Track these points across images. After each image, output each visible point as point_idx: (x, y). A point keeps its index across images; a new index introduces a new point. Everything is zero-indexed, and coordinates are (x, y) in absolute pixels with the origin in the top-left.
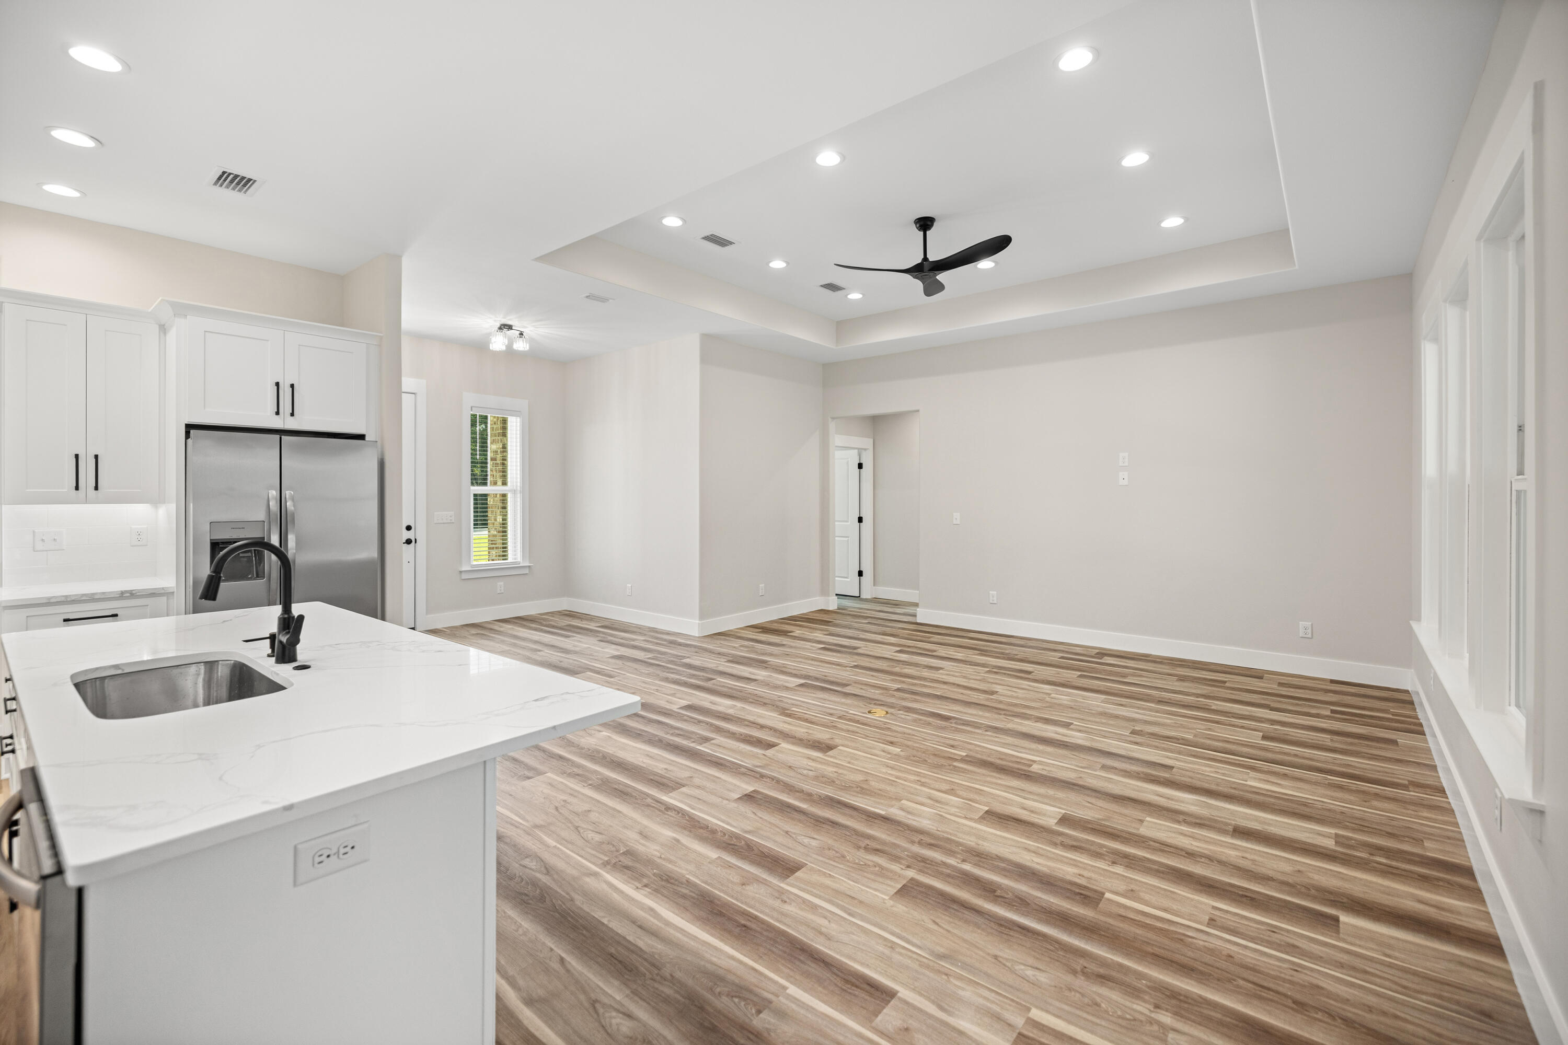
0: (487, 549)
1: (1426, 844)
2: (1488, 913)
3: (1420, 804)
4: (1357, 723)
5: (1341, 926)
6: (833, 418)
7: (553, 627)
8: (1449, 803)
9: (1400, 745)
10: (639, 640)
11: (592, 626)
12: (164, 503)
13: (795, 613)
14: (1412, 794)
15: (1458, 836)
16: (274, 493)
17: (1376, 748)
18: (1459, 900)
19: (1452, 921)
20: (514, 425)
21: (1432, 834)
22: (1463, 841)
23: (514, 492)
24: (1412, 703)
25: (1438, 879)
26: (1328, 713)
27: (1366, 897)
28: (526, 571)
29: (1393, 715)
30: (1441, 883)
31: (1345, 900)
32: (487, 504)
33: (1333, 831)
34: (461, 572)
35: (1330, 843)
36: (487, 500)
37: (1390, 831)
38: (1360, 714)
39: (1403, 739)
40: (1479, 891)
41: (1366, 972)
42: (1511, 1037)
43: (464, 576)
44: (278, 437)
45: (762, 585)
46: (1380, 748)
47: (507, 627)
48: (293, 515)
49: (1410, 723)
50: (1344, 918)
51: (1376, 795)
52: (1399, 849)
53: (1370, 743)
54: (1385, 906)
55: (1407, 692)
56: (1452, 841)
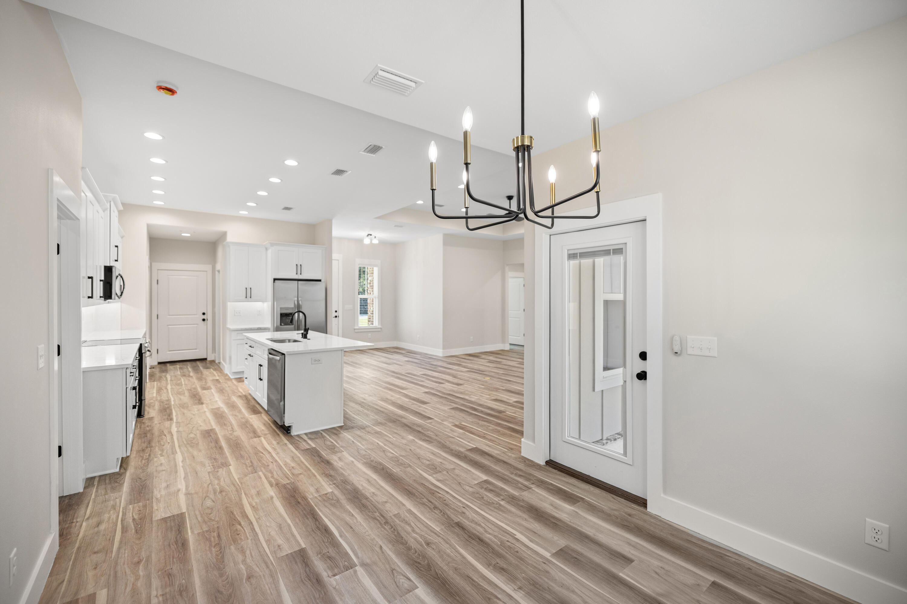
0: (367, 322)
6: (507, 265)
7: (388, 351)
10: (418, 356)
11: (403, 352)
12: (266, 302)
13: (488, 350)
16: (296, 299)
20: (376, 270)
23: (375, 298)
28: (380, 330)
32: (367, 302)
34: (355, 329)
36: (367, 301)
43: (356, 331)
44: (297, 282)
45: (472, 337)
47: (371, 351)
48: (301, 306)
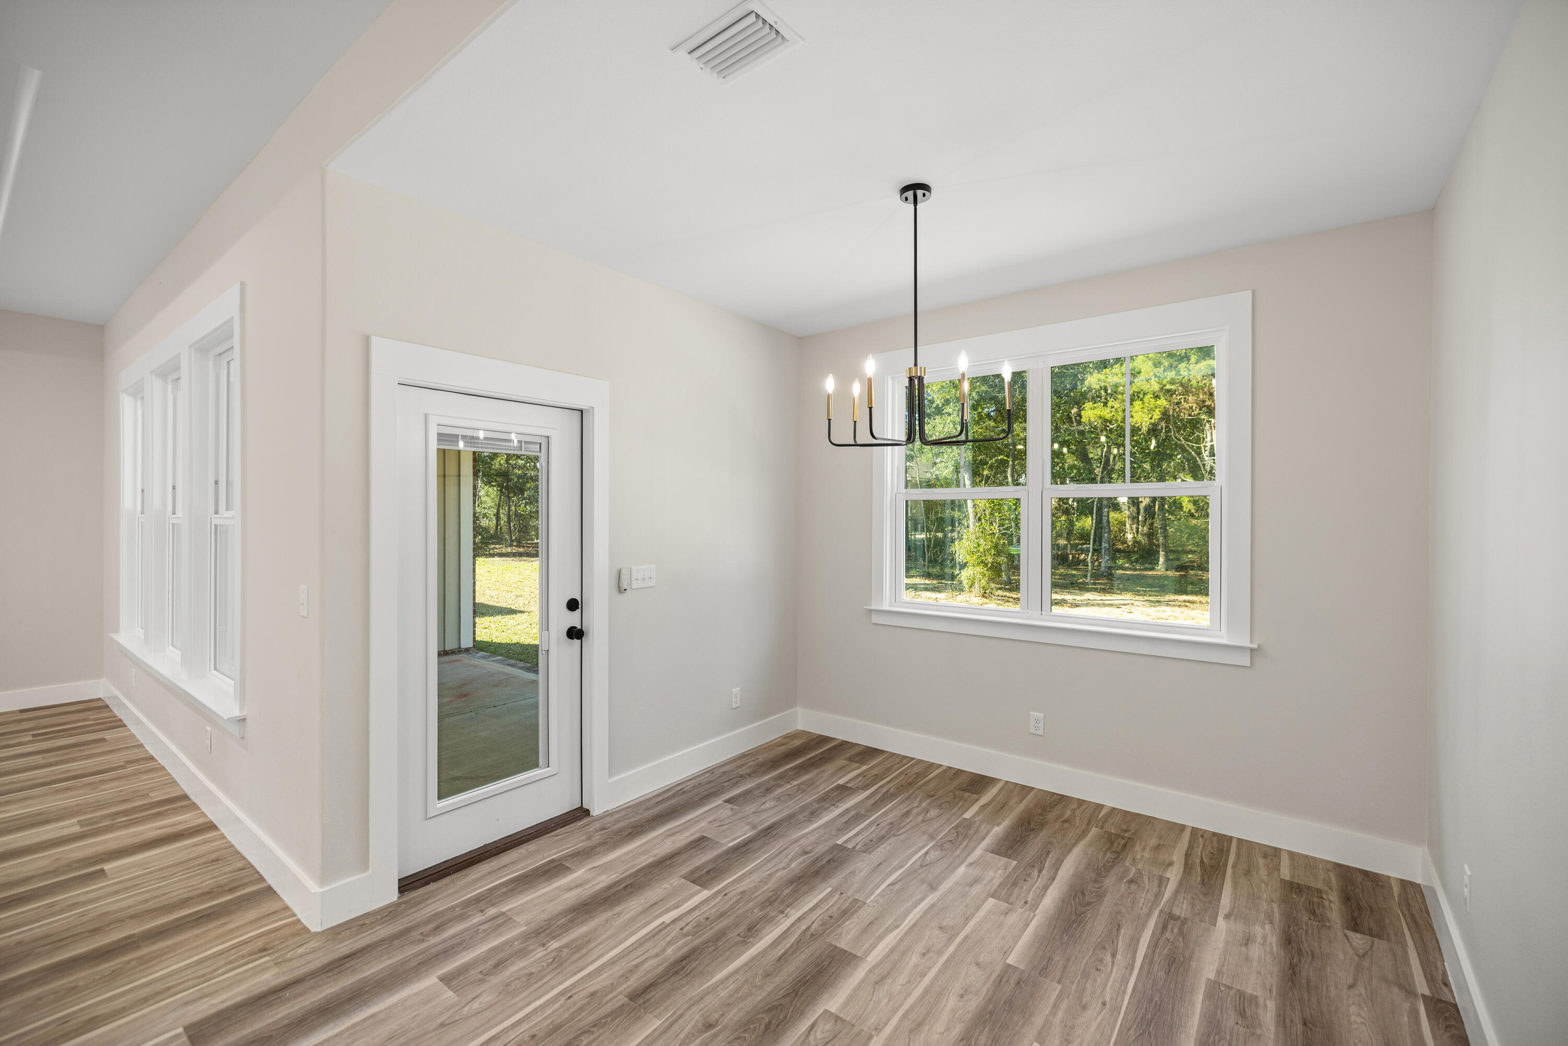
1: (151, 795)
2: (203, 813)
3: (140, 772)
4: (63, 737)
5: (107, 872)
8: (159, 764)
9: (107, 739)
14: (131, 769)
15: (171, 781)
17: (89, 749)
18: (184, 815)
19: (182, 828)
21: (153, 788)
22: (176, 782)
24: (107, 707)
25: (166, 811)
26: (30, 738)
27: (121, 845)
29: (94, 720)
30: (169, 812)
31: (104, 856)
33: (74, 820)
35: (77, 829)
37: (122, 799)
38: (62, 730)
39: (108, 735)
40: (195, 804)
41: (136, 885)
42: (230, 862)
46: (92, 748)
49: (111, 722)
50: (107, 867)
51: (101, 781)
52: (133, 807)
53: (81, 748)
54: (136, 843)
55: (100, 699)
56: (169, 785)
